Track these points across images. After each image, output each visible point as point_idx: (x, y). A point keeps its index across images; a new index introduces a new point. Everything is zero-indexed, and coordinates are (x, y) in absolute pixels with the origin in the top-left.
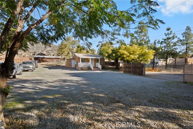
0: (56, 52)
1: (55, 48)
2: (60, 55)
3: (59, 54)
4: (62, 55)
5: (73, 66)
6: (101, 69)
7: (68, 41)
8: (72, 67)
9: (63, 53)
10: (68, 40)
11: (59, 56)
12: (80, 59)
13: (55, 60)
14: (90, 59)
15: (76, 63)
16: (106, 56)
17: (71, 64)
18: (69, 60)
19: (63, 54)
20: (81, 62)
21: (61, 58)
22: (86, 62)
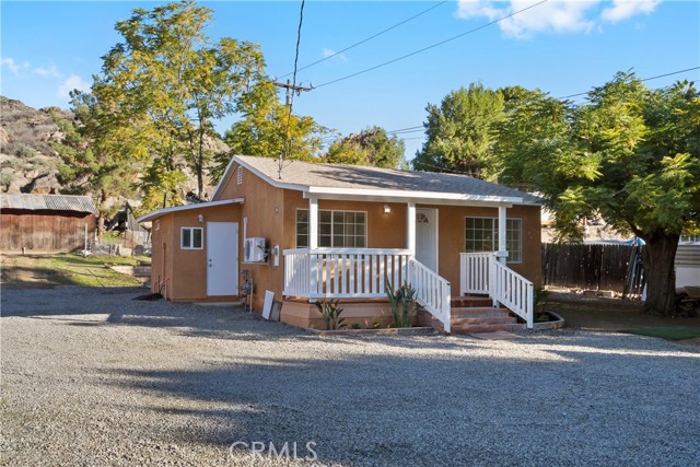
0: (53, 164)
1: (45, 130)
2: (84, 182)
3: (78, 175)
4: (107, 181)
5: (222, 281)
6: (528, 316)
7: (160, 56)
8: (212, 291)
9: (108, 170)
10: (160, 43)
11: (79, 191)
12: (314, 209)
13: (43, 233)
14: (412, 212)
15: (256, 256)
16: (585, 182)
17: (202, 261)
18: (186, 225)
19: (116, 176)
20: (324, 242)
21: (92, 209)
22: (360, 244)
